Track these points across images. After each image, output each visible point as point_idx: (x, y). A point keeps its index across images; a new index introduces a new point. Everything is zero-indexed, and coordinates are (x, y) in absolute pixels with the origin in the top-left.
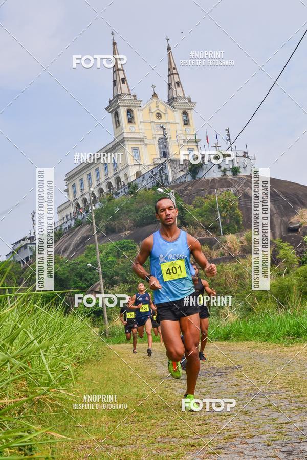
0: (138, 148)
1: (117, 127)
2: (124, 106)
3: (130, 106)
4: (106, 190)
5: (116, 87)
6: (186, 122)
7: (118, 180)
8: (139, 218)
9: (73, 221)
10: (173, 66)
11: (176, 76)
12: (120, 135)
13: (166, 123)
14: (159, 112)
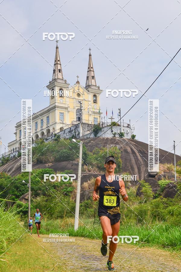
0: (64, 113)
1: (52, 98)
2: (58, 86)
3: (62, 87)
4: (40, 136)
5: (55, 74)
6: (95, 101)
7: (48, 131)
8: (58, 156)
9: (17, 153)
10: (92, 66)
11: (92, 72)
12: (53, 104)
13: (83, 100)
14: (79, 93)
